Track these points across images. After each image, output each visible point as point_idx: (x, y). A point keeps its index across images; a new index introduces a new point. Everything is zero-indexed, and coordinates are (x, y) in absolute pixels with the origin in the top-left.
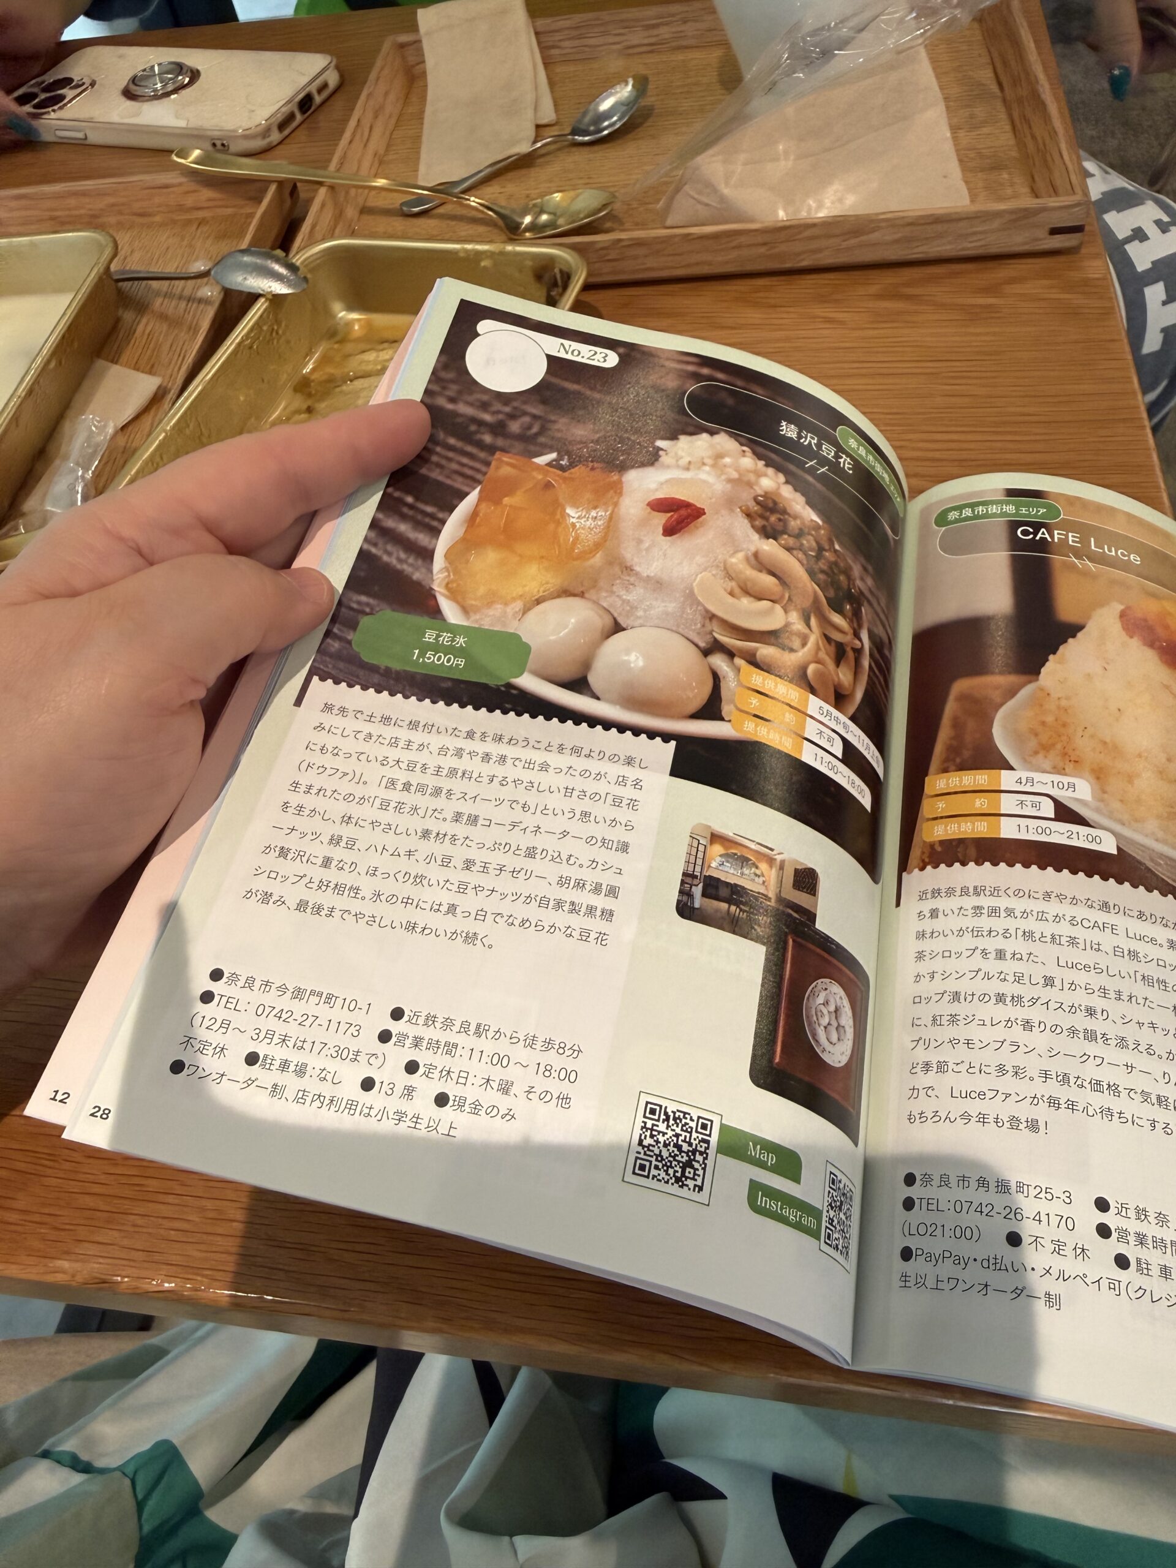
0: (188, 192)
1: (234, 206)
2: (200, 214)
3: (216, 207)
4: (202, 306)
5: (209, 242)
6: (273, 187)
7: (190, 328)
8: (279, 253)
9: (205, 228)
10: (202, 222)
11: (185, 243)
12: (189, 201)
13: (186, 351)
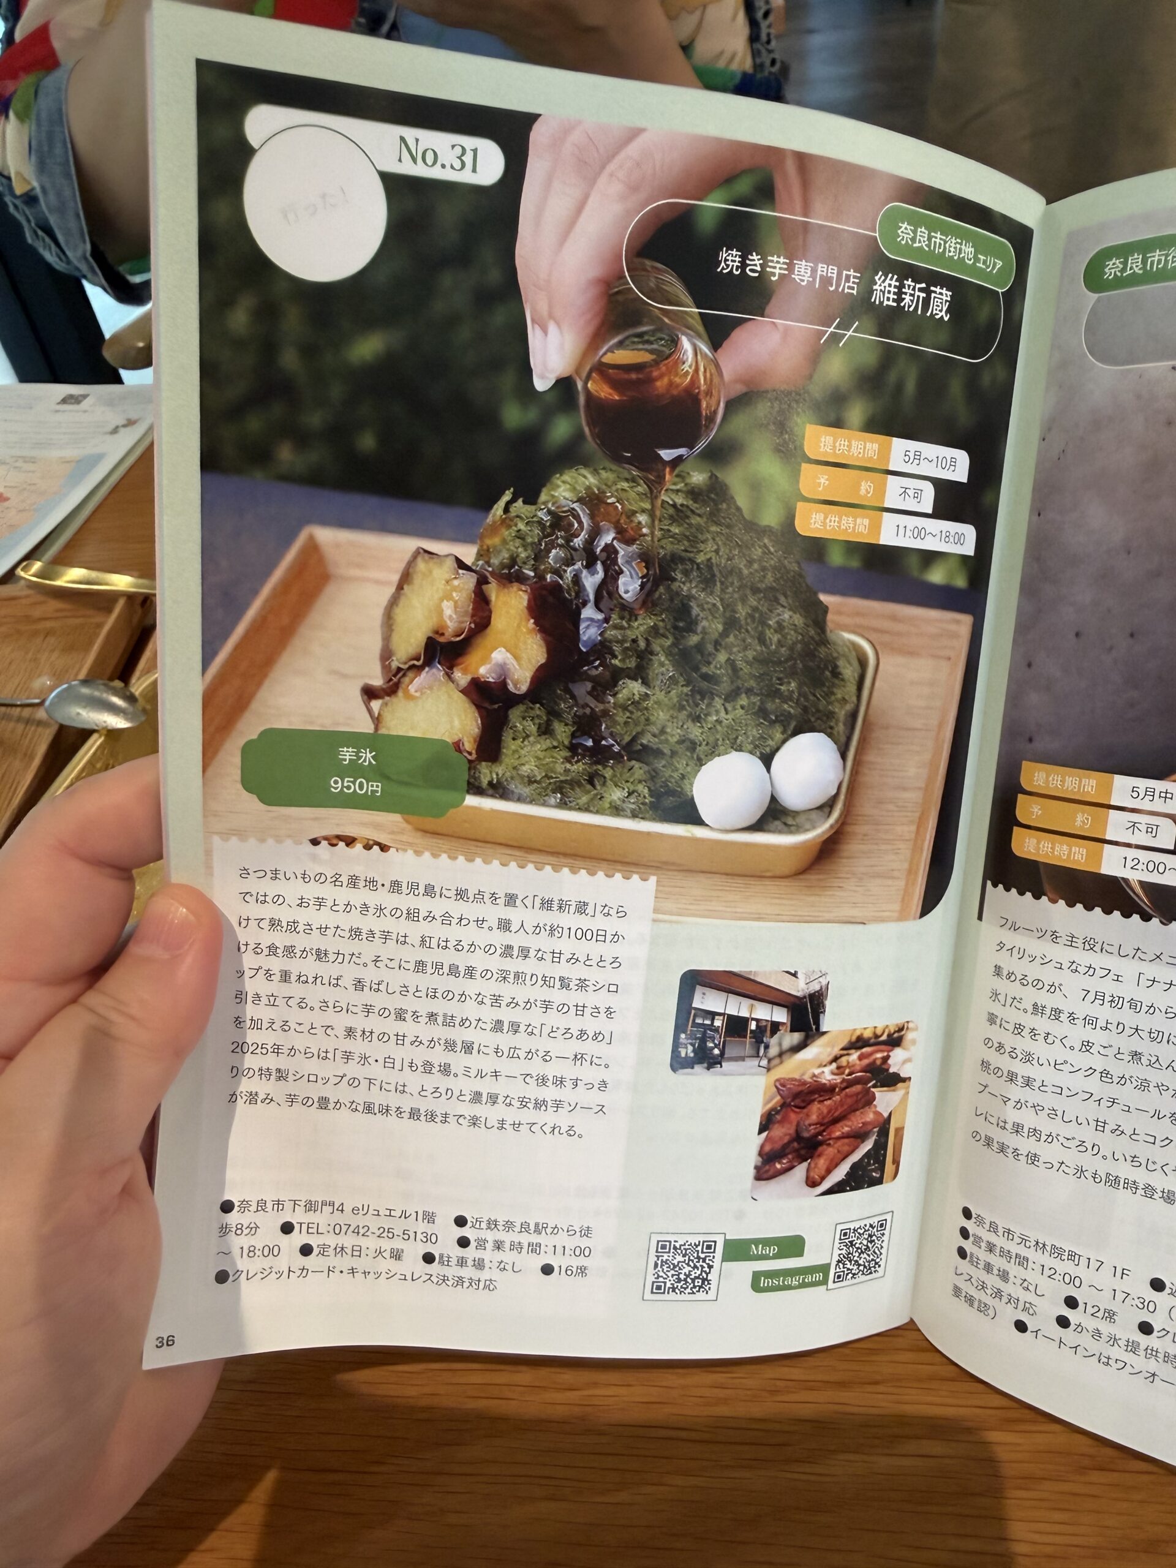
0: (35, 604)
1: (83, 616)
2: (48, 624)
3: (66, 617)
4: (40, 729)
5: (55, 655)
6: (121, 602)
7: (25, 755)
8: (118, 684)
9: (52, 640)
10: (48, 633)
11: (30, 655)
12: (37, 613)
13: (19, 783)
